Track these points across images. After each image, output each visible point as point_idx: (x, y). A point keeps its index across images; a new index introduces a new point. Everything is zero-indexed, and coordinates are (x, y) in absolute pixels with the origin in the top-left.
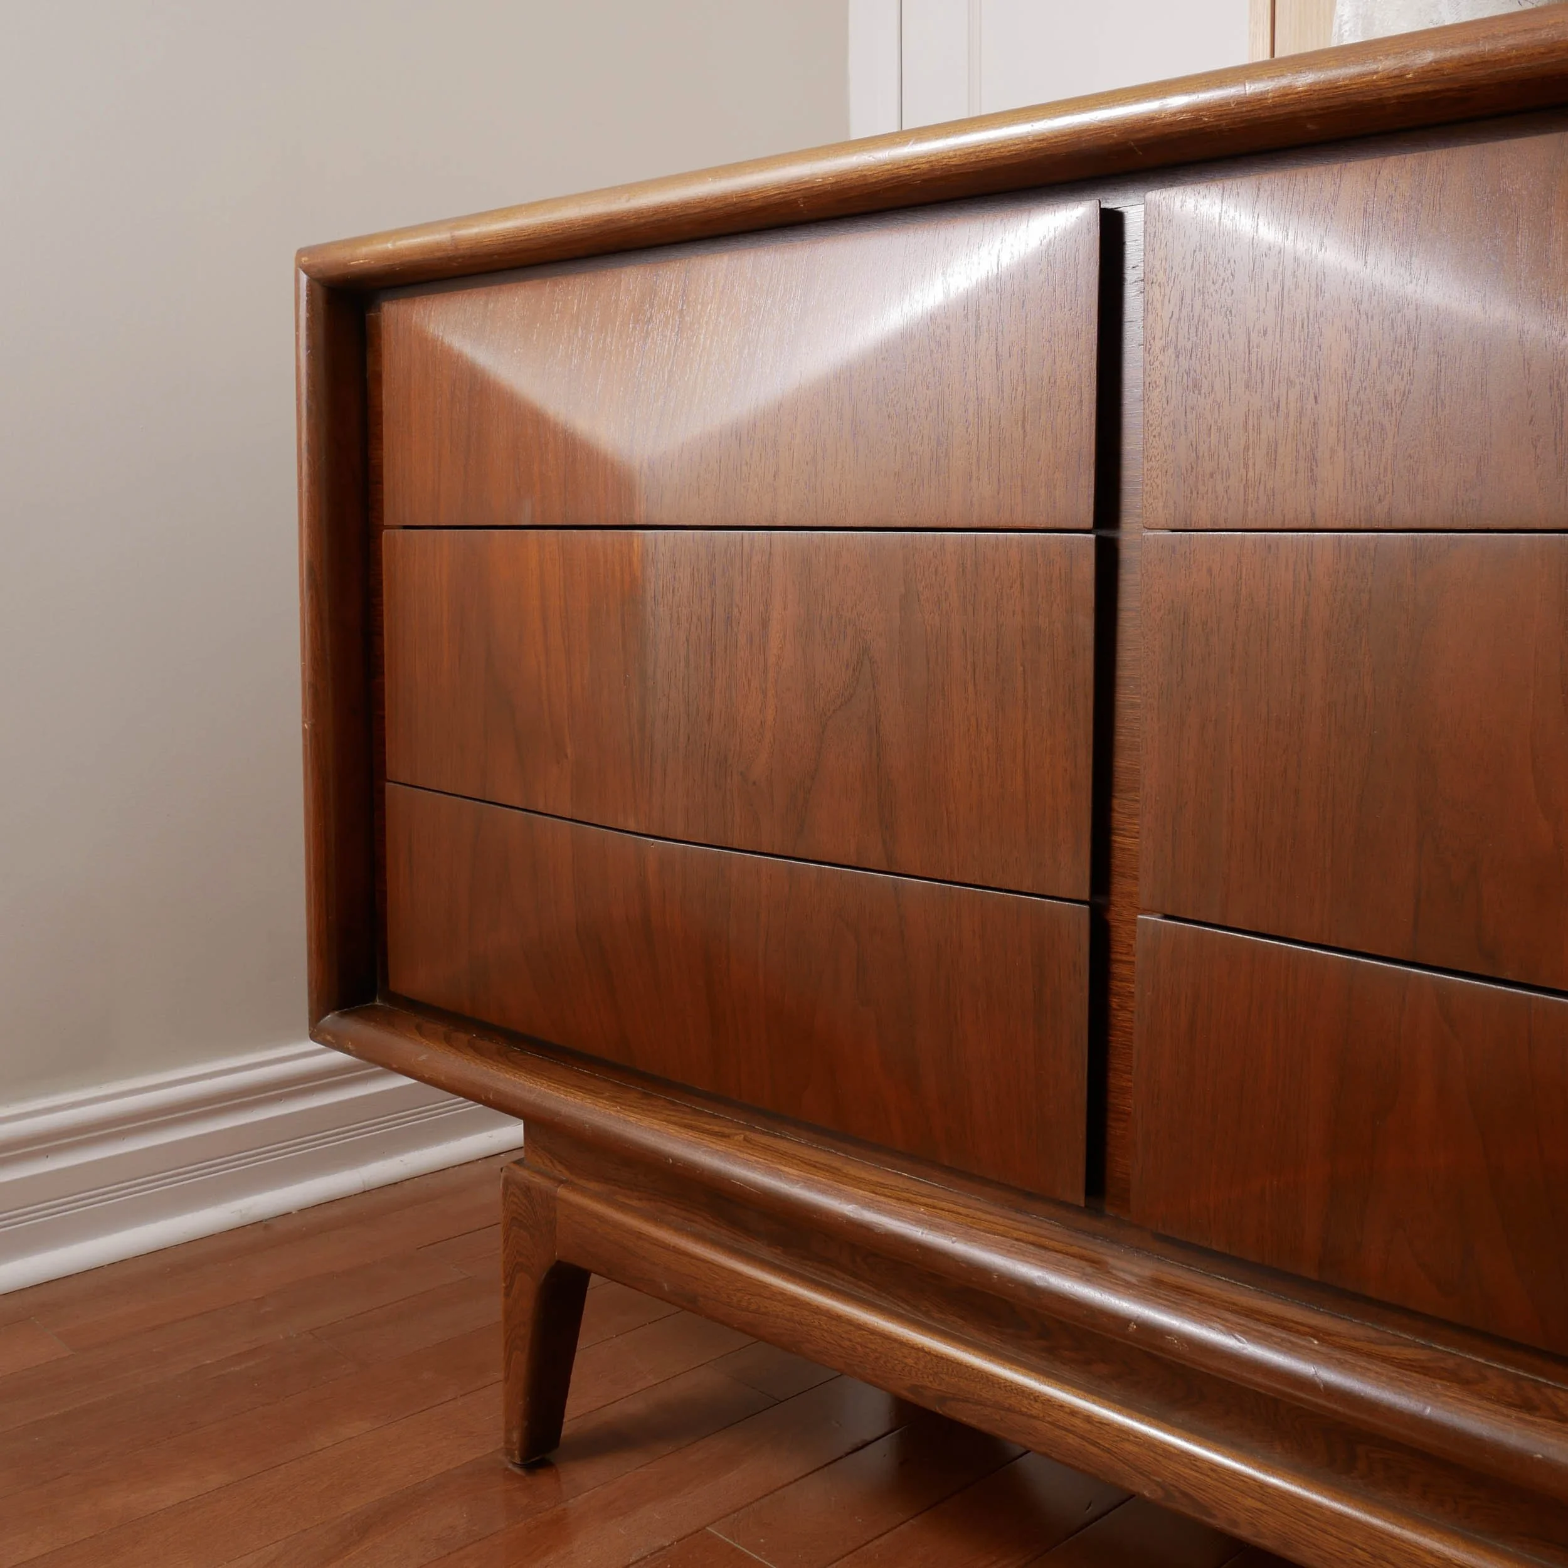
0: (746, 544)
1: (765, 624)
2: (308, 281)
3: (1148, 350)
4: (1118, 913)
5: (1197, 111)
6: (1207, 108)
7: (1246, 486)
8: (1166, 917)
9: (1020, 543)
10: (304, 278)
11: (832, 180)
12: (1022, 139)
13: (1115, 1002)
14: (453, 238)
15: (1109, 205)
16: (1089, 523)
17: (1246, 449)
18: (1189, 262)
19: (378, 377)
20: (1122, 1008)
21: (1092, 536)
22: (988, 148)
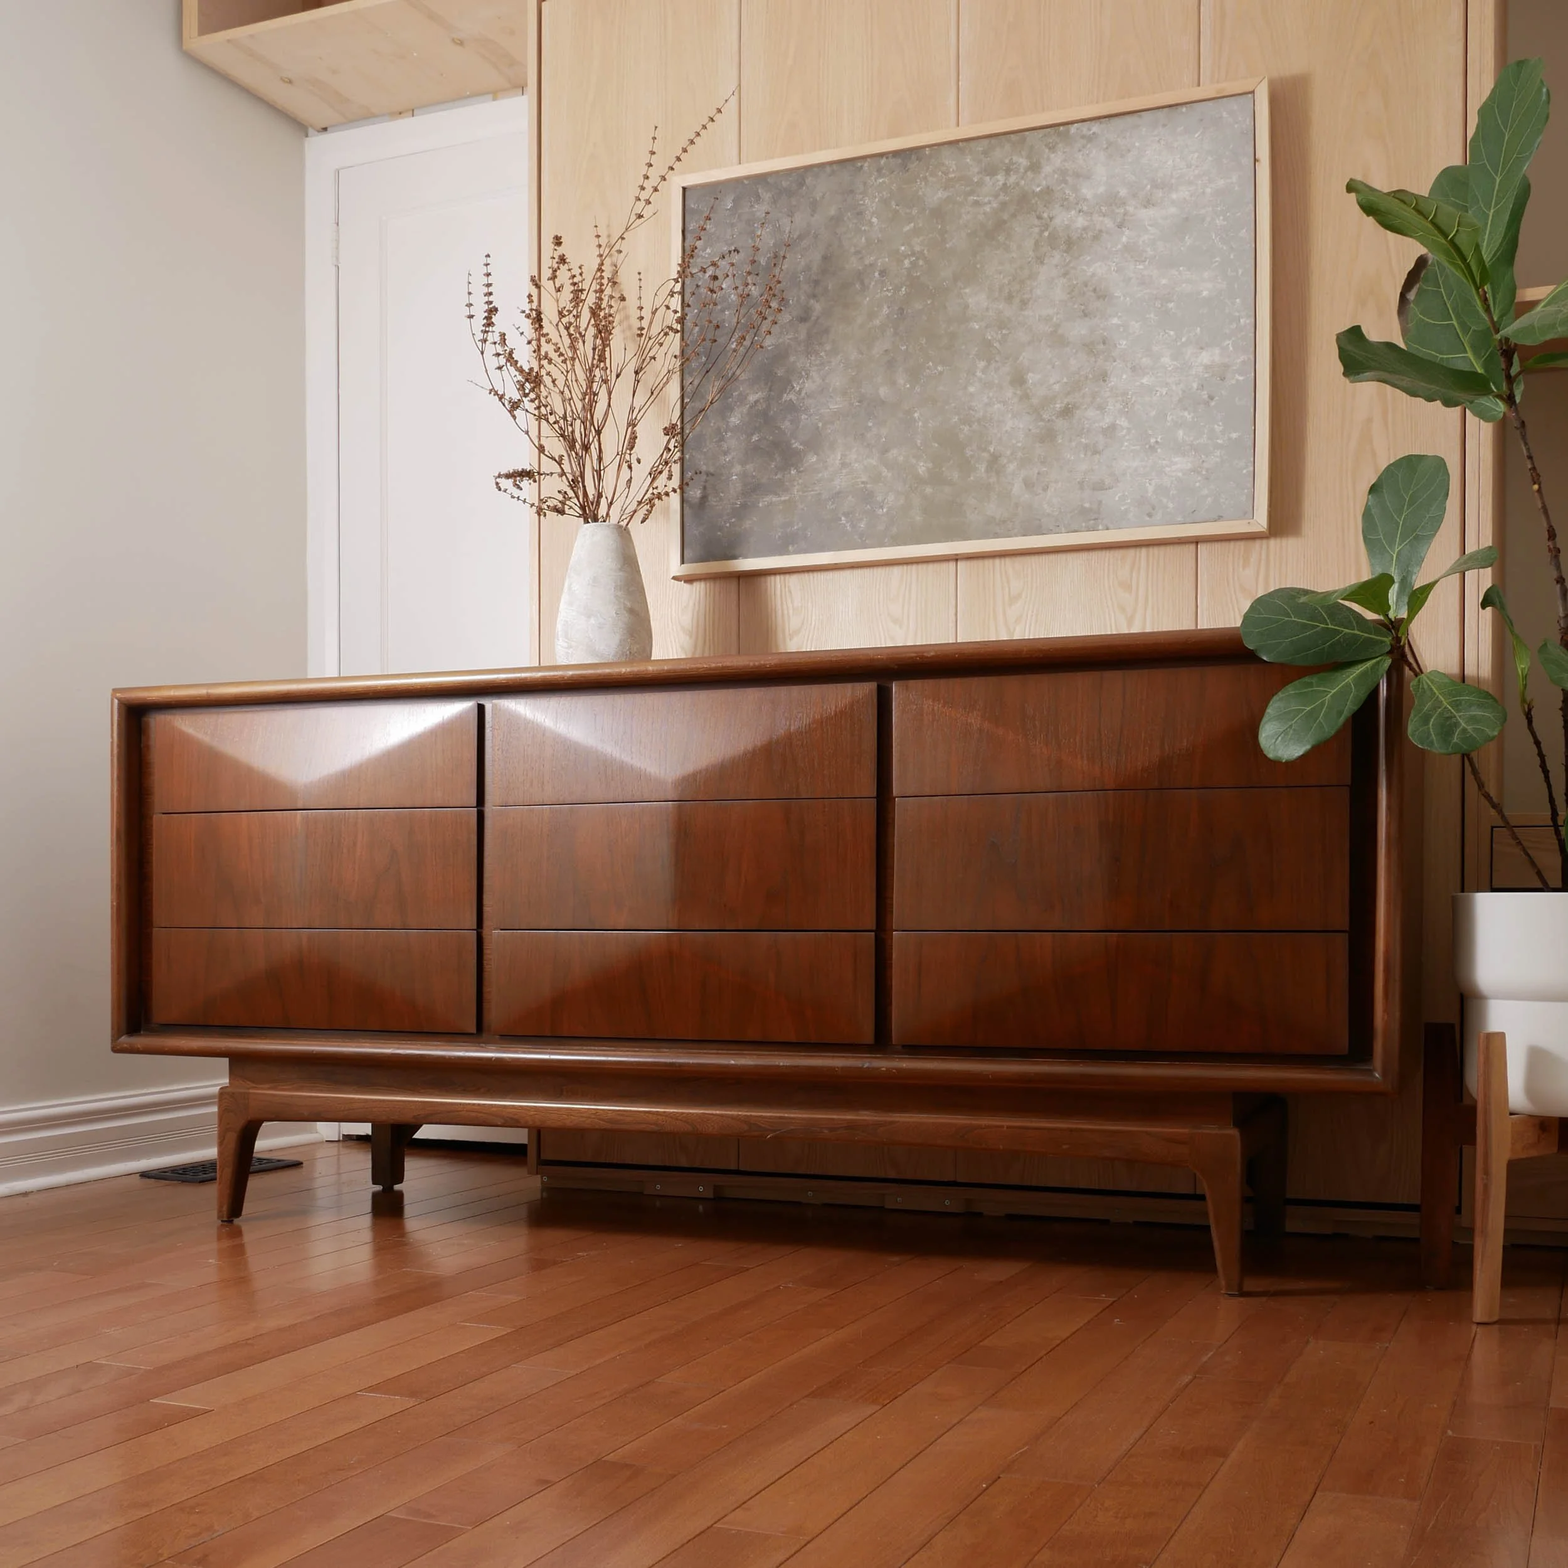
0: (347, 814)
1: (355, 844)
2: (118, 704)
3: (493, 750)
4: (486, 932)
5: (508, 680)
6: (511, 679)
7: (524, 792)
8: (502, 930)
9: (451, 811)
10: (116, 701)
11: (384, 688)
12: (452, 682)
13: (485, 962)
14: (207, 693)
15: (479, 702)
16: (475, 805)
17: (524, 781)
18: (506, 723)
19: (148, 747)
20: (487, 964)
21: (476, 809)
22: (441, 683)
